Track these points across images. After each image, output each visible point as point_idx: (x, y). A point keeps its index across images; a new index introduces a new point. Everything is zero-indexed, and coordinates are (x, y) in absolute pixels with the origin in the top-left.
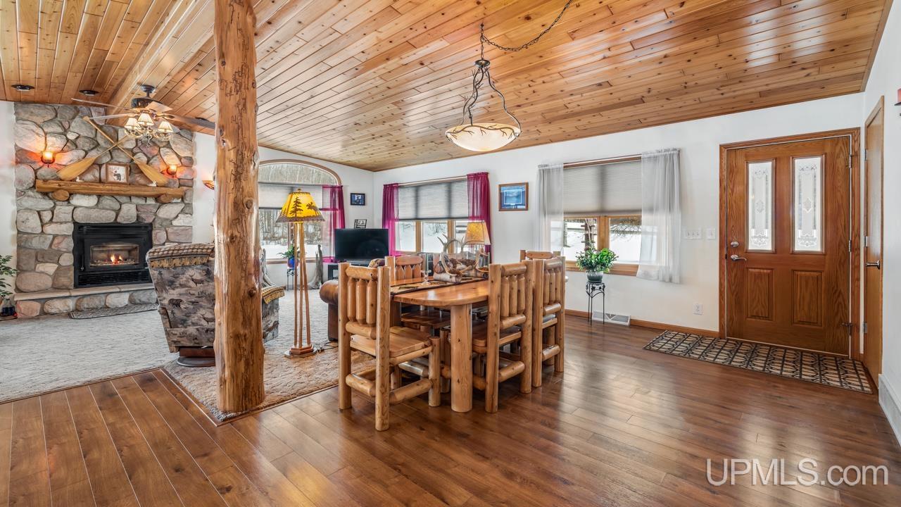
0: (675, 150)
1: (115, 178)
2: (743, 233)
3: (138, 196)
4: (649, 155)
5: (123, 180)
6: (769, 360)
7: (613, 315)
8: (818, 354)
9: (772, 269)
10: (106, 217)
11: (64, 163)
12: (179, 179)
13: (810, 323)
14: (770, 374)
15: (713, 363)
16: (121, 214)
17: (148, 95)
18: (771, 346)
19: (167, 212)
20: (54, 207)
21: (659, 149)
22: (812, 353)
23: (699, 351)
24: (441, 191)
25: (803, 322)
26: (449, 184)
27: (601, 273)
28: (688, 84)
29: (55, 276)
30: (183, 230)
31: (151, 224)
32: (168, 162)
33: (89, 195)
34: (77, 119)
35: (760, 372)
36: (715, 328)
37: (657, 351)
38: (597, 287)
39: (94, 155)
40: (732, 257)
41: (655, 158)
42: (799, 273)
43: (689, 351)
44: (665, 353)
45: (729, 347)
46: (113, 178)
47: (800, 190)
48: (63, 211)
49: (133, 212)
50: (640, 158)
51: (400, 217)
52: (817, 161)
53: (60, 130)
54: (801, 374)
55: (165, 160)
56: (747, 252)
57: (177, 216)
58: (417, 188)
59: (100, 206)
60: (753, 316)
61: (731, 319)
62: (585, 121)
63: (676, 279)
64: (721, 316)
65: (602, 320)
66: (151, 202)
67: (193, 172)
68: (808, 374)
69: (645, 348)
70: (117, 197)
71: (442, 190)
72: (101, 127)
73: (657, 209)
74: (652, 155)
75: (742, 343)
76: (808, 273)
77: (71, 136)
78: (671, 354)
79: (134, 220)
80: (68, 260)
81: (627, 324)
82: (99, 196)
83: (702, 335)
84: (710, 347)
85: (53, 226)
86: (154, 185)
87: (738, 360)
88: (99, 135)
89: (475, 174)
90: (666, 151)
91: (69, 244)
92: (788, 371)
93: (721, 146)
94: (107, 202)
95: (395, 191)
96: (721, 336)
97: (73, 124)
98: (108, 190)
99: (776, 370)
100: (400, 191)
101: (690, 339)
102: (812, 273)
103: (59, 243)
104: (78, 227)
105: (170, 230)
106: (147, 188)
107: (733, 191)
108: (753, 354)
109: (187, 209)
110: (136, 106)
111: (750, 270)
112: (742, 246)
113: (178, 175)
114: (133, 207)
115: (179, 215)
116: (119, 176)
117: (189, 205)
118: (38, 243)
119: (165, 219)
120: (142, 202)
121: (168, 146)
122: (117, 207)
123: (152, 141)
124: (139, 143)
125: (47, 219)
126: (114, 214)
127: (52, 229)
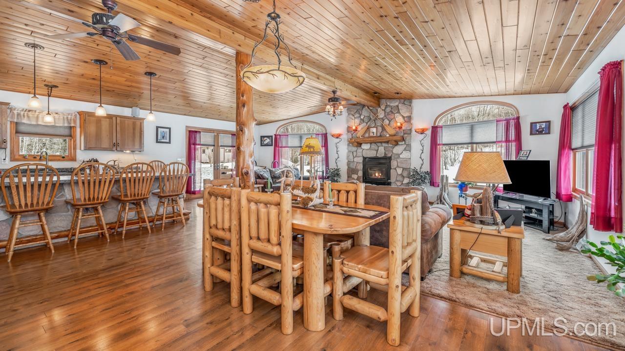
3: (385, 142)
10: (372, 154)
11: (359, 130)
12: (403, 130)
16: (378, 152)
19: (398, 150)
20: (357, 150)
30: (405, 160)
31: (390, 157)
33: (368, 143)
34: (364, 108)
39: (368, 124)
48: (360, 150)
49: (383, 151)
53: (359, 115)
55: (397, 121)
57: (402, 152)
59: (371, 148)
66: (390, 145)
67: (411, 124)
70: (377, 143)
72: (371, 110)
77: (362, 117)
79: (383, 155)
80: (361, 173)
82: (370, 143)
85: (357, 158)
86: (388, 135)
91: (360, 167)
94: (374, 146)
97: (363, 111)
98: (372, 140)
103: (358, 166)
104: (365, 158)
105: (399, 161)
109: (408, 148)
113: (403, 128)
114: (383, 148)
115: (404, 152)
116: (373, 133)
117: (409, 145)
118: (353, 166)
119: (397, 154)
120: (387, 145)
121: (398, 112)
122: (377, 148)
123: (391, 111)
124: (386, 114)
125: (355, 155)
126: (375, 152)
127: (356, 160)
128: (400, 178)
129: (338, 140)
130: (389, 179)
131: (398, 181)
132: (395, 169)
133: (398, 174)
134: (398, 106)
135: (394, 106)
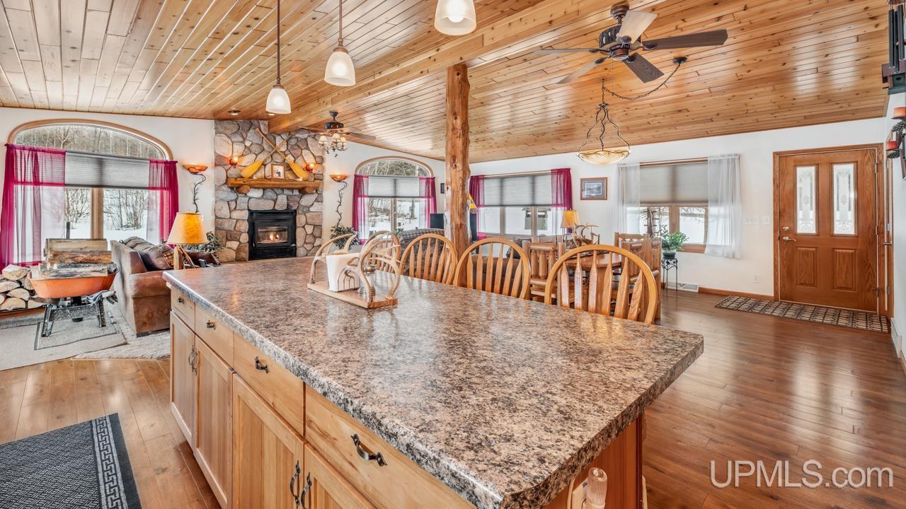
0: (737, 155)
1: (277, 175)
2: (793, 219)
3: (289, 189)
4: (714, 159)
5: (282, 177)
6: (814, 313)
7: (684, 285)
8: (853, 311)
9: (817, 248)
10: (267, 206)
11: (243, 165)
12: (314, 174)
13: (846, 288)
14: (815, 322)
15: (771, 315)
16: (278, 202)
17: (334, 119)
18: (816, 306)
19: (307, 200)
20: (237, 198)
21: (722, 154)
22: (849, 311)
23: (758, 309)
24: (526, 183)
25: (841, 288)
26: (533, 177)
27: (675, 251)
28: (749, 112)
29: (238, 251)
30: (316, 215)
31: (295, 211)
32: (308, 162)
33: (258, 188)
34: (251, 131)
35: (807, 321)
36: (771, 293)
37: (726, 308)
38: (671, 262)
39: (262, 157)
40: (784, 238)
41: (720, 161)
42: (838, 250)
43: (751, 308)
44: (732, 309)
45: (782, 306)
46: (276, 176)
47: (838, 188)
48: (242, 200)
49: (285, 201)
50: (707, 160)
51: (486, 203)
52: (850, 168)
53: (241, 139)
54: (838, 322)
55: (306, 159)
56: (796, 235)
57: (313, 204)
58: (502, 179)
59: (265, 197)
60: (801, 284)
61: (783, 286)
62: (661, 132)
63: (737, 255)
64: (776, 284)
65: (675, 288)
66: (296, 193)
67: (323, 168)
68: (842, 322)
69: (716, 307)
70: (275, 190)
71: (527, 181)
72: (265, 135)
73: (722, 201)
74: (717, 159)
75: (792, 304)
76: (845, 251)
77: (248, 144)
78: (737, 310)
79: (285, 208)
80: (245, 238)
81: (697, 291)
82: (264, 189)
83: (760, 299)
84: (767, 306)
85: (237, 212)
86: (301, 180)
87: (790, 314)
88: (264, 142)
89: (559, 170)
90: (729, 155)
91: (245, 226)
92: (828, 320)
93: (774, 153)
94: (270, 194)
95: (481, 182)
96: (776, 299)
97: (249, 134)
98: (273, 185)
99: (819, 319)
100: (486, 181)
101: (751, 301)
102: (848, 251)
103: (240, 226)
104: (251, 213)
105: (308, 215)
106: (295, 183)
107: (784, 188)
108: (802, 310)
109: (319, 200)
110: (329, 128)
111: (799, 248)
112: (793, 231)
113: (314, 171)
114: (285, 197)
115: (315, 203)
116: (279, 173)
117: (320, 195)
118: (228, 225)
119: (306, 207)
120: (291, 193)
121: (307, 148)
122: (275, 197)
123: (296, 144)
124: (289, 147)
125: (233, 207)
126: (272, 203)
127: (236, 215)
128: (310, 239)
129: (197, 178)
130: (295, 241)
131: (307, 243)
132: (304, 227)
133: (307, 234)
134: (306, 139)
135: (302, 139)
